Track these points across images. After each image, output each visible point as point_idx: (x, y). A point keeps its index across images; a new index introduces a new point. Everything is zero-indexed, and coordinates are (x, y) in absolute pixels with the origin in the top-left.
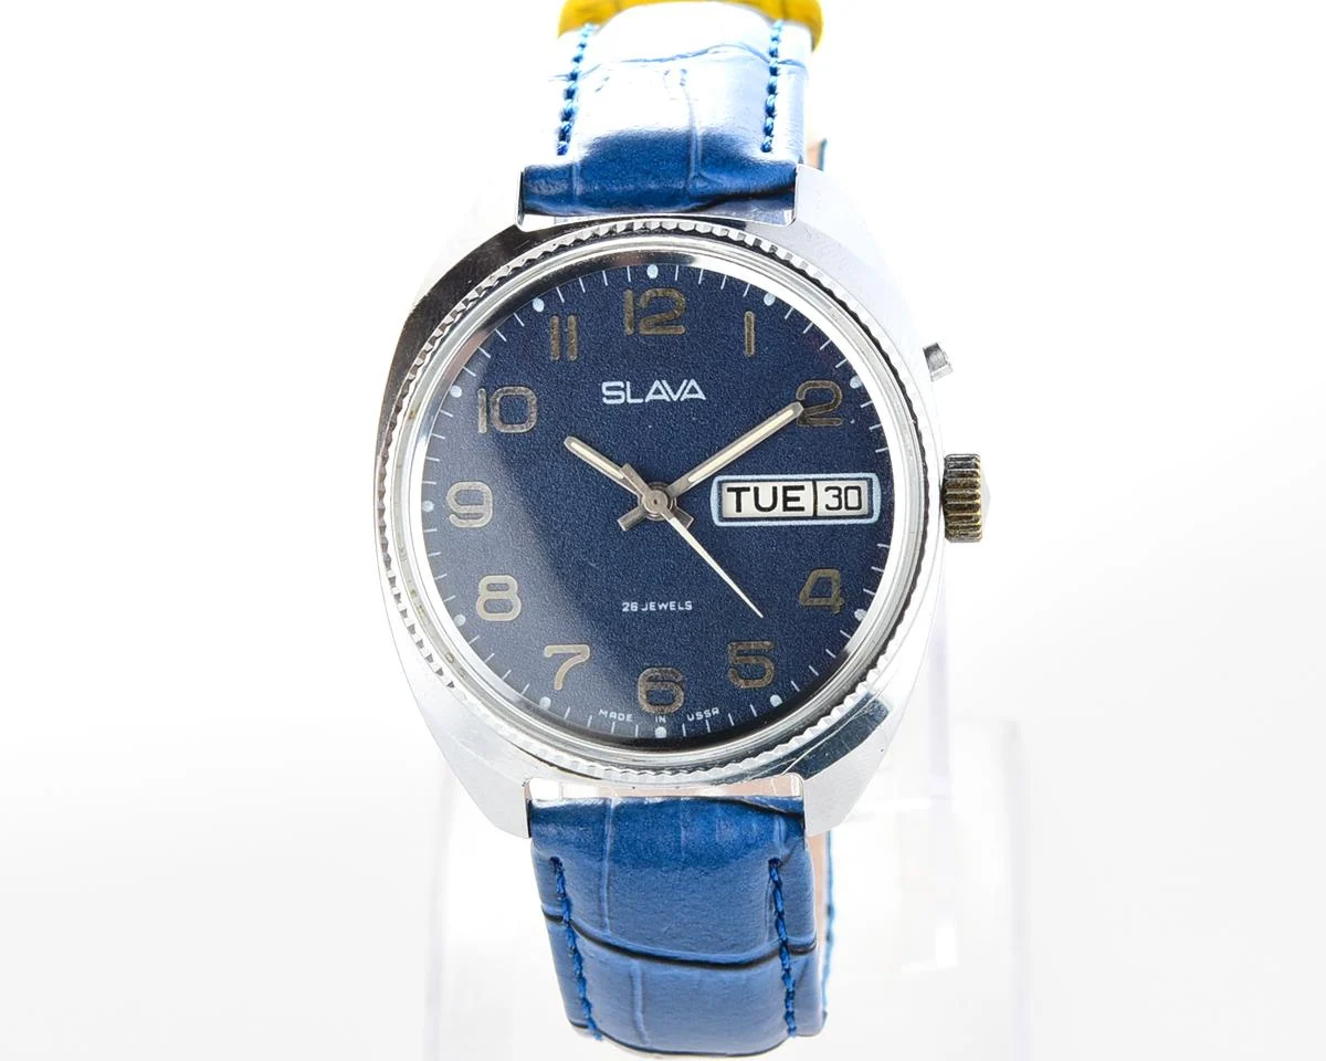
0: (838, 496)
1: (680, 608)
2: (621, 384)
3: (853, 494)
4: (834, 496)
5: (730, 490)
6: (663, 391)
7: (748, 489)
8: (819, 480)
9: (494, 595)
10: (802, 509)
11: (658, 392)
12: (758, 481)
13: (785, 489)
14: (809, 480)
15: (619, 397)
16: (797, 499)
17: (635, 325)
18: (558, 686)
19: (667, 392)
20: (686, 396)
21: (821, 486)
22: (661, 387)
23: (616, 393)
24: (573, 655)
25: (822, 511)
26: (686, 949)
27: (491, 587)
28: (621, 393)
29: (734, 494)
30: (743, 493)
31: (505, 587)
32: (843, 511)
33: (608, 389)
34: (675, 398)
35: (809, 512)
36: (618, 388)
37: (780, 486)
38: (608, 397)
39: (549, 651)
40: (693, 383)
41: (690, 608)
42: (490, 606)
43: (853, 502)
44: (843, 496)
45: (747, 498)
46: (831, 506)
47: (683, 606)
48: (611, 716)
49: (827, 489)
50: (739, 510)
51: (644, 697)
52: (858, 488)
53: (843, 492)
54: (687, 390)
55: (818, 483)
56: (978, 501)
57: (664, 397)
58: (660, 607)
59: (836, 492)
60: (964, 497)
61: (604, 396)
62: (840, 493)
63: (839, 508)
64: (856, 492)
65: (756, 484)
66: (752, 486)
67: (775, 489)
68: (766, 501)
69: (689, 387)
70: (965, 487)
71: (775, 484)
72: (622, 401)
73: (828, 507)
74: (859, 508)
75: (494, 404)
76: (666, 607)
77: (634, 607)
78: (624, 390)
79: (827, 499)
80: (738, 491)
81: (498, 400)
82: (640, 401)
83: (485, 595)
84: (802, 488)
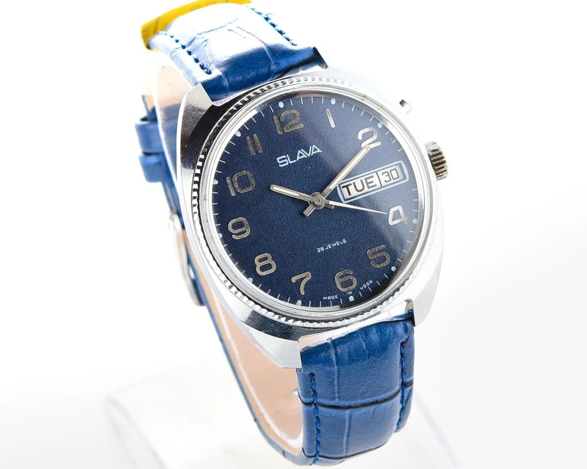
0: (388, 175)
1: (341, 243)
2: (284, 157)
3: (394, 172)
4: (387, 176)
5: (343, 187)
6: (303, 154)
7: (350, 185)
8: (378, 171)
9: (262, 264)
10: (376, 185)
11: (301, 155)
12: (354, 179)
13: (366, 179)
14: (374, 172)
15: (286, 162)
16: (372, 182)
17: (282, 129)
18: (303, 293)
19: (304, 153)
20: (313, 153)
21: (380, 173)
22: (301, 153)
23: (284, 161)
24: (304, 278)
25: (384, 184)
26: (370, 397)
27: (260, 261)
28: (286, 160)
29: (346, 188)
30: (349, 187)
31: (266, 259)
32: (392, 181)
33: (280, 160)
34: (309, 155)
35: (379, 186)
36: (283, 159)
37: (363, 179)
38: (281, 164)
39: (294, 280)
40: (314, 146)
41: (345, 242)
42: (263, 269)
43: (395, 176)
44: (390, 175)
45: (351, 188)
46: (387, 180)
47: (342, 242)
48: (329, 298)
49: (383, 174)
50: (350, 194)
51: (340, 286)
52: (395, 169)
53: (389, 173)
54: (313, 150)
55: (378, 172)
56: (444, 159)
57: (304, 156)
58: (333, 246)
59: (387, 174)
60: (438, 159)
61: (279, 164)
62: (389, 174)
63: (390, 180)
64: (395, 171)
65: (353, 181)
66: (351, 182)
67: (361, 181)
68: (360, 187)
69: (313, 149)
70: (437, 154)
71: (361, 179)
72: (287, 164)
73: (386, 181)
74: (398, 177)
75: (235, 182)
76: (335, 245)
77: (322, 249)
78: (287, 158)
79: (384, 178)
80: (347, 187)
81: (236, 179)
82: (295, 161)
83: (259, 265)
84: (373, 177)
